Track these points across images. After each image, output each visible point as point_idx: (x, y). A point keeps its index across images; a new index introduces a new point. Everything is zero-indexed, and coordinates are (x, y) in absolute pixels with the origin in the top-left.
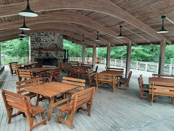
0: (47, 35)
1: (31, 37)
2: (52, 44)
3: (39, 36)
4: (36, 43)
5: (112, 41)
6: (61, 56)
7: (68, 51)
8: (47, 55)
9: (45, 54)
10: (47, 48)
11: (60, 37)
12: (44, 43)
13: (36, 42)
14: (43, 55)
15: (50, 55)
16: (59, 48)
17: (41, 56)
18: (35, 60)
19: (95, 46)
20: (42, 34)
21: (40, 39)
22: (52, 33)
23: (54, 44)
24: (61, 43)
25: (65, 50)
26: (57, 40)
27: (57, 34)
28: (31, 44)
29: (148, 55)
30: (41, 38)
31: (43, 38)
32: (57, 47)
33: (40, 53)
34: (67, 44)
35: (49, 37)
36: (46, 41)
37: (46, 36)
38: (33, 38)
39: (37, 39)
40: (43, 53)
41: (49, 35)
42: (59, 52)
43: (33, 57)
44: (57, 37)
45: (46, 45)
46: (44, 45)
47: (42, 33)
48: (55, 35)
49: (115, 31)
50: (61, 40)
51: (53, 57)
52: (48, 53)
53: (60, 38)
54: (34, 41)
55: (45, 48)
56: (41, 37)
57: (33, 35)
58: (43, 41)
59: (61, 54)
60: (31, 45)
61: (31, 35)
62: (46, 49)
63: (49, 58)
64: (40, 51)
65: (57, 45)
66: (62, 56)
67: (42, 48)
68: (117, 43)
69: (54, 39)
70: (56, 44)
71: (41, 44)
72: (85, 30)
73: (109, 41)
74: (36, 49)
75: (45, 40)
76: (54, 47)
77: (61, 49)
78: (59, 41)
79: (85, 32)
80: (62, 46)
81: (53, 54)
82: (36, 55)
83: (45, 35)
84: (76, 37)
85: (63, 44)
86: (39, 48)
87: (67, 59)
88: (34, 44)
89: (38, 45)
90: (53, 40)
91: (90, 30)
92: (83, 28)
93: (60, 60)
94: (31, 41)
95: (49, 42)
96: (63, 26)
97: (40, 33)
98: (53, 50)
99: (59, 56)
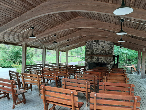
0: (98, 43)
2: (102, 51)
3: (91, 44)
6: (110, 61)
8: (98, 60)
9: (95, 59)
10: (98, 54)
11: (110, 43)
12: (96, 50)
14: (94, 60)
15: (100, 60)
16: (109, 53)
17: (92, 60)
18: (87, 64)
20: (94, 43)
22: (103, 41)
23: (104, 50)
26: (107, 46)
30: (93, 46)
31: (95, 45)
32: (106, 53)
33: (92, 58)
34: (117, 50)
35: (100, 45)
36: (97, 48)
37: (98, 44)
38: (87, 46)
39: (90, 47)
40: (94, 58)
41: (100, 43)
42: (109, 58)
43: (86, 61)
45: (97, 52)
47: (94, 41)
48: (105, 42)
51: (103, 61)
53: (110, 45)
54: (88, 49)
55: (96, 53)
56: (93, 45)
57: (87, 44)
58: (95, 48)
59: (111, 60)
60: (86, 52)
61: (86, 44)
63: (99, 62)
64: (92, 56)
65: (107, 51)
67: (94, 54)
69: (105, 46)
71: (93, 51)
74: (89, 55)
77: (111, 55)
78: (109, 48)
80: (113, 52)
81: (102, 59)
82: (89, 59)
83: (97, 43)
86: (91, 54)
87: (117, 65)
88: (88, 51)
90: (103, 47)
93: (109, 65)
94: (86, 49)
95: (99, 49)
96: (91, 33)
97: (92, 42)
98: (103, 56)
99: (108, 62)
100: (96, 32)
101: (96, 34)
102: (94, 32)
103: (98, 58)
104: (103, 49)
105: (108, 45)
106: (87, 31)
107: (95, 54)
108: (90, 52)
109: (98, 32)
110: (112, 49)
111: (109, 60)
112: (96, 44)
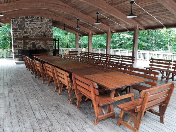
0: (33, 21)
1: (12, 23)
2: (39, 33)
3: (22, 22)
4: (19, 32)
5: (112, 27)
6: (50, 47)
7: (58, 40)
8: (34, 45)
9: (31, 44)
10: (34, 37)
11: (48, 23)
12: (29, 31)
13: (19, 30)
14: (29, 46)
15: (37, 46)
16: (49, 37)
17: (26, 46)
18: (19, 52)
19: (91, 33)
20: (27, 20)
21: (24, 27)
22: (39, 19)
23: (42, 32)
24: (50, 31)
25: (55, 40)
26: (45, 27)
27: (45, 20)
28: (13, 32)
29: (146, 44)
30: (26, 25)
31: (27, 24)
32: (45, 36)
33: (24, 43)
34: (57, 32)
35: (35, 24)
36: (32, 29)
37: (32, 23)
38: (15, 24)
39: (20, 26)
40: (28, 43)
41: (35, 21)
42: (49, 42)
43: (16, 48)
44: (45, 24)
45: (32, 34)
46: (30, 34)
47: (26, 18)
48: (42, 21)
49: (121, 10)
50: (49, 27)
51: (42, 47)
52: (35, 43)
53: (49, 25)
54: (17, 29)
55: (31, 36)
56: (25, 23)
57: (15, 21)
58: (28, 29)
59: (51, 44)
60: (13, 34)
61: (12, 21)
62: (32, 39)
63: (36, 49)
64: (24, 41)
65: (46, 33)
66: (52, 47)
67: (27, 37)
68: (118, 28)
69: (42, 26)
70: (44, 32)
71: (26, 33)
72: (81, 11)
73: (109, 26)
74: (20, 39)
75: (30, 28)
76: (41, 35)
77: (51, 38)
78: (48, 29)
79: (81, 14)
80: (52, 34)
81: (41, 44)
82: (20, 45)
83: (30, 21)
84: (69, 23)
85: (52, 32)
86: (23, 38)
87: (59, 50)
88: (17, 33)
89: (22, 34)
90: (40, 28)
91: (88, 11)
92: (78, 9)
93: (49, 51)
94: (13, 29)
95: (35, 30)
96: (53, 6)
97: (23, 18)
98: (40, 39)
99: (48, 47)
100: (60, 6)
101: (59, 9)
102: (57, 6)
103: (34, 44)
104: (40, 30)
105: (46, 25)
106: (47, 3)
107: (29, 37)
108: (21, 34)
109: (63, 7)
110: (51, 31)
111: (49, 44)
112: (29, 23)
